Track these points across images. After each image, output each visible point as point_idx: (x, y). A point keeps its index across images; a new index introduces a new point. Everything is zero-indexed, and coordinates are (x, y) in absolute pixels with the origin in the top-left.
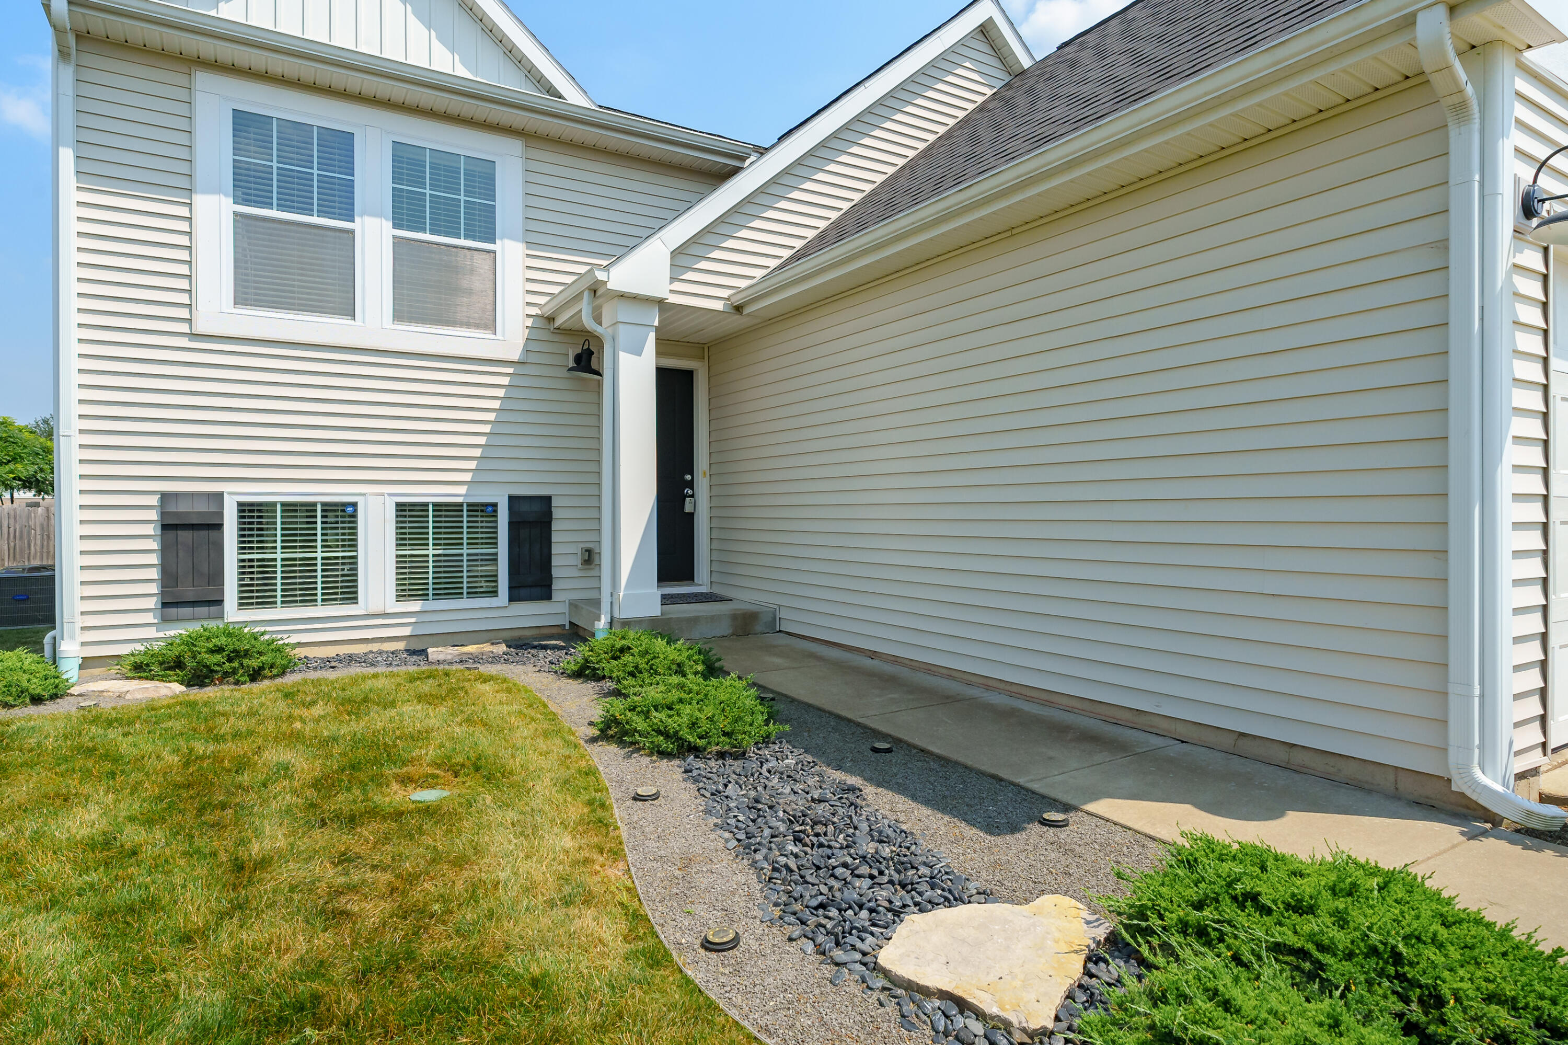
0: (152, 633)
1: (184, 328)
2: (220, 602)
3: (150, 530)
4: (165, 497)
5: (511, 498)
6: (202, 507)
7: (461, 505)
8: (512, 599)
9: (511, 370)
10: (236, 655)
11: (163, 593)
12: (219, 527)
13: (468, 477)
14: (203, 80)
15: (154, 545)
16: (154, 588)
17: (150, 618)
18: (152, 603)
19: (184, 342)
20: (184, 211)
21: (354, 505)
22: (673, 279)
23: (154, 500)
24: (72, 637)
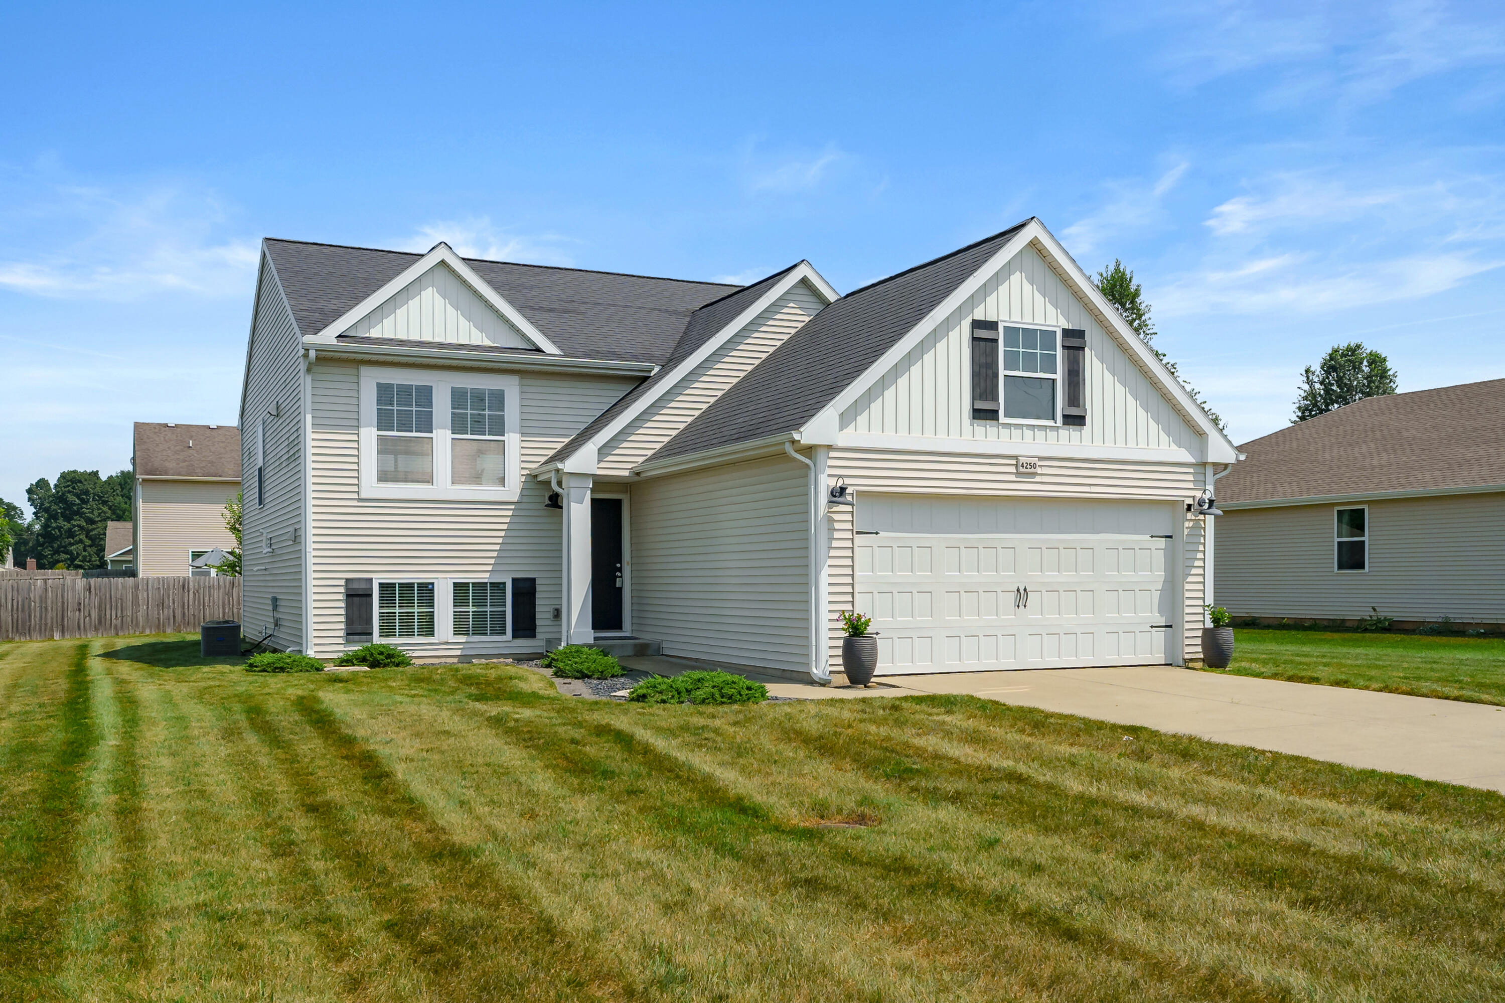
0: (341, 648)
1: (355, 496)
2: (371, 634)
3: (341, 597)
4: (348, 580)
5: (514, 580)
6: (363, 586)
7: (486, 583)
8: (514, 637)
9: (513, 507)
10: (389, 656)
11: (347, 629)
12: (371, 595)
13: (490, 568)
14: (365, 371)
15: (343, 605)
16: (343, 626)
17: (341, 641)
18: (342, 633)
19: (356, 503)
20: (355, 438)
21: (433, 584)
22: (599, 461)
23: (343, 582)
24: (311, 649)
